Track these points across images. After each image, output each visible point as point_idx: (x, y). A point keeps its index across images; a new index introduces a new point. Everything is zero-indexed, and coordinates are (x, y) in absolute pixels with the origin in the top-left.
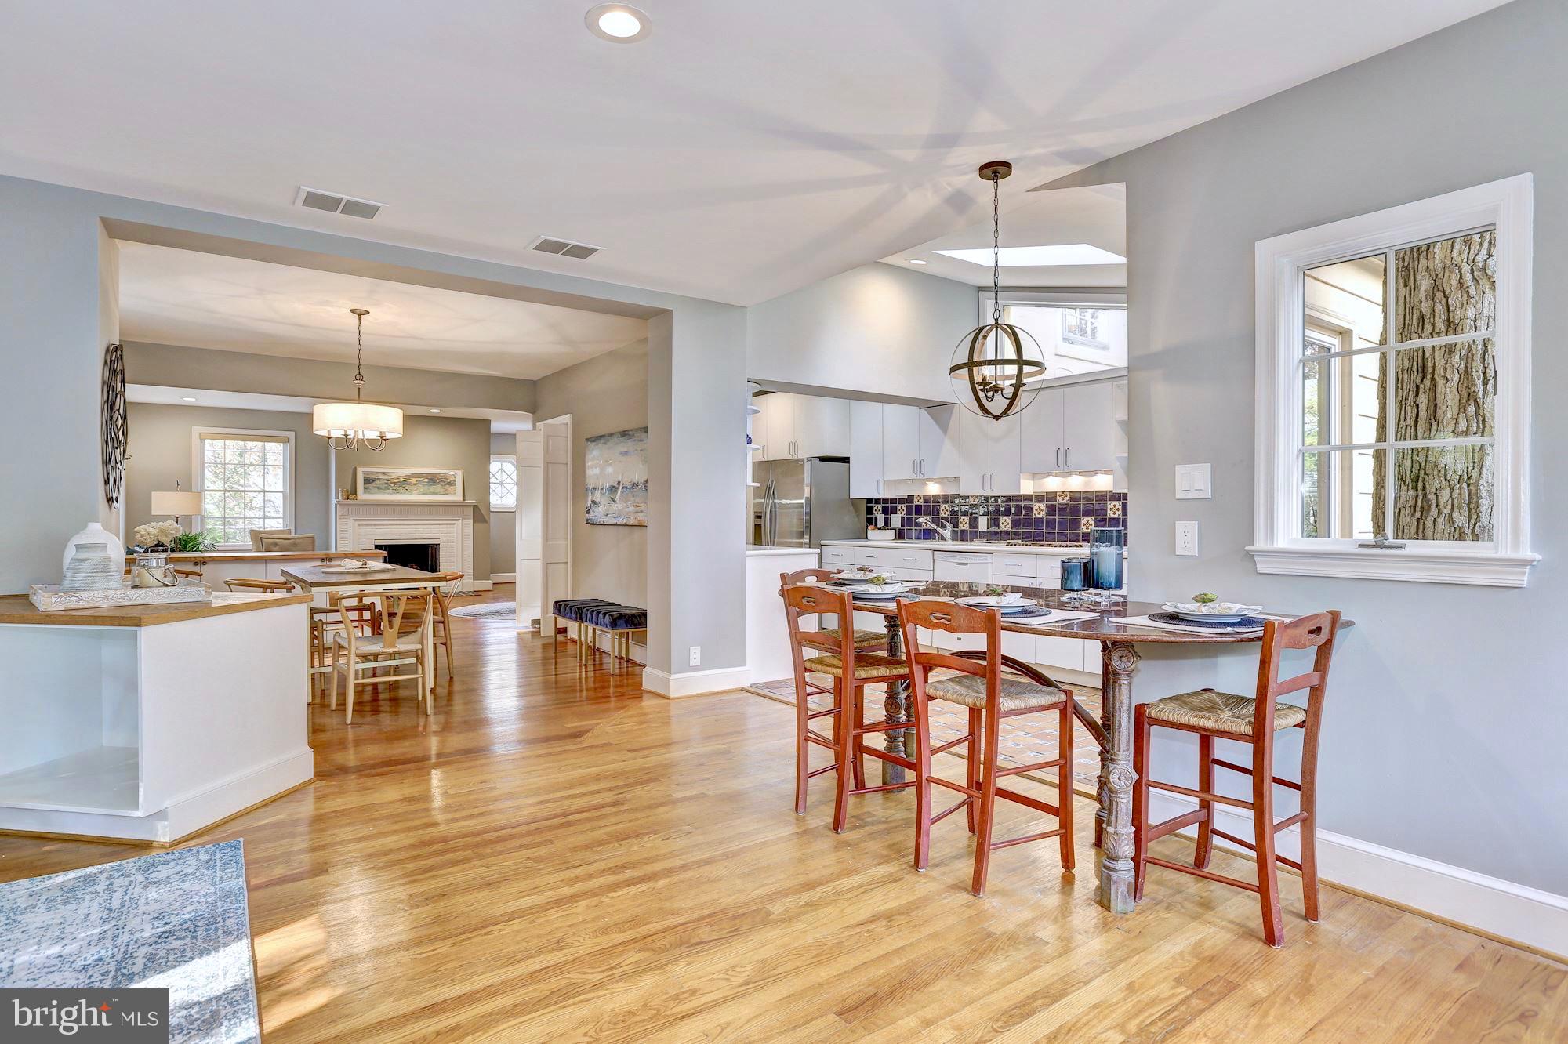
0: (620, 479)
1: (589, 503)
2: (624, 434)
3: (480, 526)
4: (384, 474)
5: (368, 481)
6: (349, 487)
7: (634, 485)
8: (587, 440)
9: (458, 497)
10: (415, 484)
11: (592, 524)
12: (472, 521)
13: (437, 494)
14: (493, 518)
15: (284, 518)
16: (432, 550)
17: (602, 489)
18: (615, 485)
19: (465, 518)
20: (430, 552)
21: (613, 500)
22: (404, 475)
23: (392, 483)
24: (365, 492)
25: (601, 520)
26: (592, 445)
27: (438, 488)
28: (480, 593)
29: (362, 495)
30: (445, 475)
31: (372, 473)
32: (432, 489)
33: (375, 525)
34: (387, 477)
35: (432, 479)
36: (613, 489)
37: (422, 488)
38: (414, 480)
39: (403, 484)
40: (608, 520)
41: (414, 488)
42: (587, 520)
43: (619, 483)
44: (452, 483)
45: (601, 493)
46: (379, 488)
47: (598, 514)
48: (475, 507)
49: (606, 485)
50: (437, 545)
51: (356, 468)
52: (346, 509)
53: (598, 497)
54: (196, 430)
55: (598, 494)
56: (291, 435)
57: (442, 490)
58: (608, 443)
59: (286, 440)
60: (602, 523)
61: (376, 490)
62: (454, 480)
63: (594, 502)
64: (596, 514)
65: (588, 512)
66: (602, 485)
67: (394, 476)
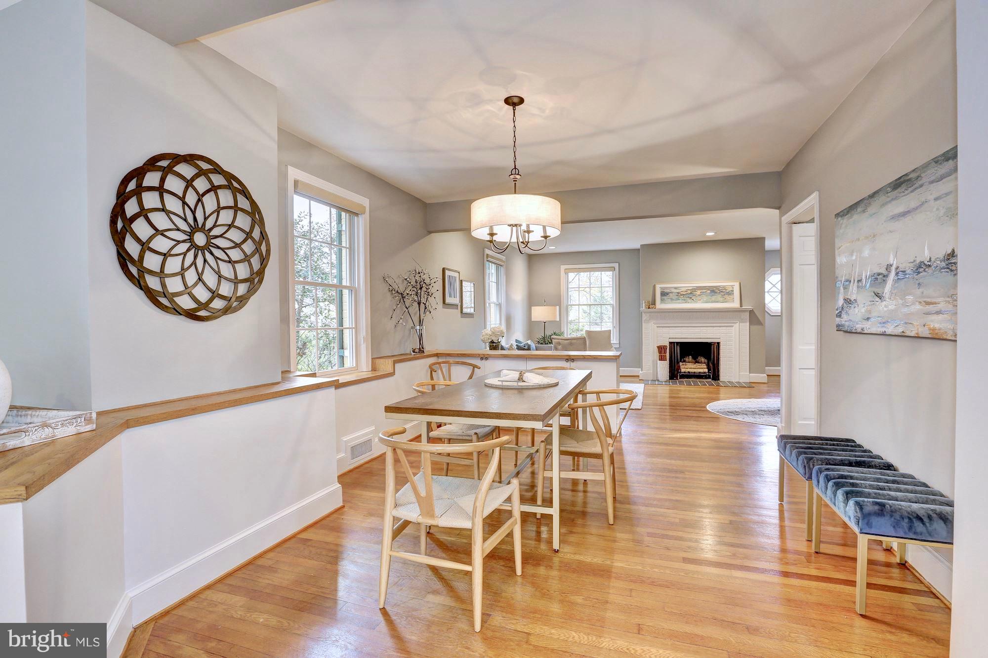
0: (891, 260)
1: (841, 302)
2: (901, 183)
3: (756, 328)
4: (676, 288)
5: (664, 294)
6: (650, 299)
7: (921, 267)
8: (837, 215)
9: (736, 304)
10: (699, 295)
11: (846, 332)
12: (748, 323)
13: (717, 302)
14: (768, 321)
15: (613, 322)
16: (714, 347)
17: (859, 281)
18: (883, 271)
19: (742, 321)
20: (712, 349)
21: (878, 296)
22: (692, 288)
23: (681, 295)
24: (661, 303)
25: (859, 327)
26: (844, 221)
27: (719, 297)
28: (753, 385)
29: (659, 305)
30: (724, 287)
31: (667, 288)
32: (713, 298)
33: (669, 327)
34: (678, 291)
35: (714, 291)
36: (879, 278)
37: (705, 298)
38: (698, 292)
39: (690, 295)
40: (871, 327)
41: (699, 298)
42: (838, 326)
43: (889, 267)
44: (731, 293)
45: (858, 287)
46: (672, 299)
47: (855, 317)
48: (751, 312)
49: (867, 272)
50: (718, 343)
51: (655, 285)
52: (648, 315)
53: (853, 292)
54: (563, 267)
55: (853, 288)
56: (616, 265)
57: (722, 299)
58: (869, 209)
59: (613, 269)
60: (859, 330)
61: (669, 300)
62: (733, 291)
63: (848, 301)
64: (851, 318)
65: (839, 315)
66: (860, 275)
67: (684, 289)
